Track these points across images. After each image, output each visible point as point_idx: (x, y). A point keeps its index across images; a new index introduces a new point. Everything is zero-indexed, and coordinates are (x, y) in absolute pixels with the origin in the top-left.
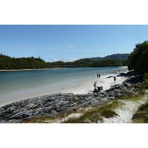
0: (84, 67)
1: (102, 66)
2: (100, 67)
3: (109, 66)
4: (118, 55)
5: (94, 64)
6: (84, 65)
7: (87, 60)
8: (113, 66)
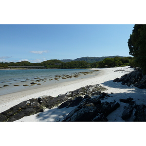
0: (51, 68)
1: (71, 68)
2: (68, 68)
3: (77, 68)
4: (87, 58)
5: (62, 65)
6: (51, 66)
7: (56, 61)
8: (81, 68)
